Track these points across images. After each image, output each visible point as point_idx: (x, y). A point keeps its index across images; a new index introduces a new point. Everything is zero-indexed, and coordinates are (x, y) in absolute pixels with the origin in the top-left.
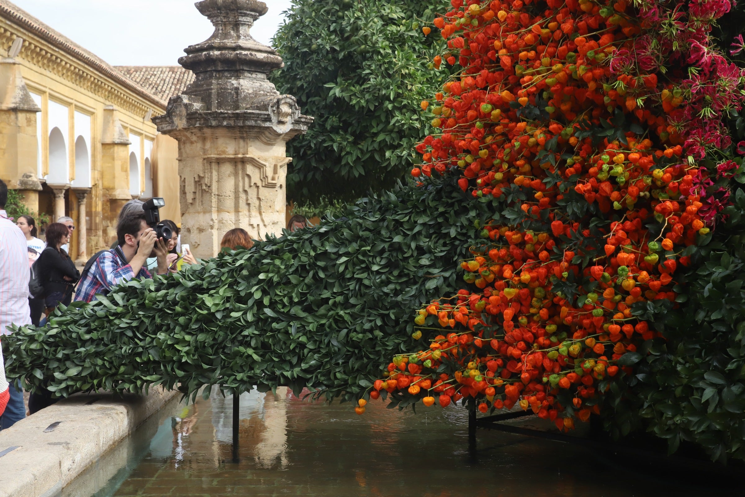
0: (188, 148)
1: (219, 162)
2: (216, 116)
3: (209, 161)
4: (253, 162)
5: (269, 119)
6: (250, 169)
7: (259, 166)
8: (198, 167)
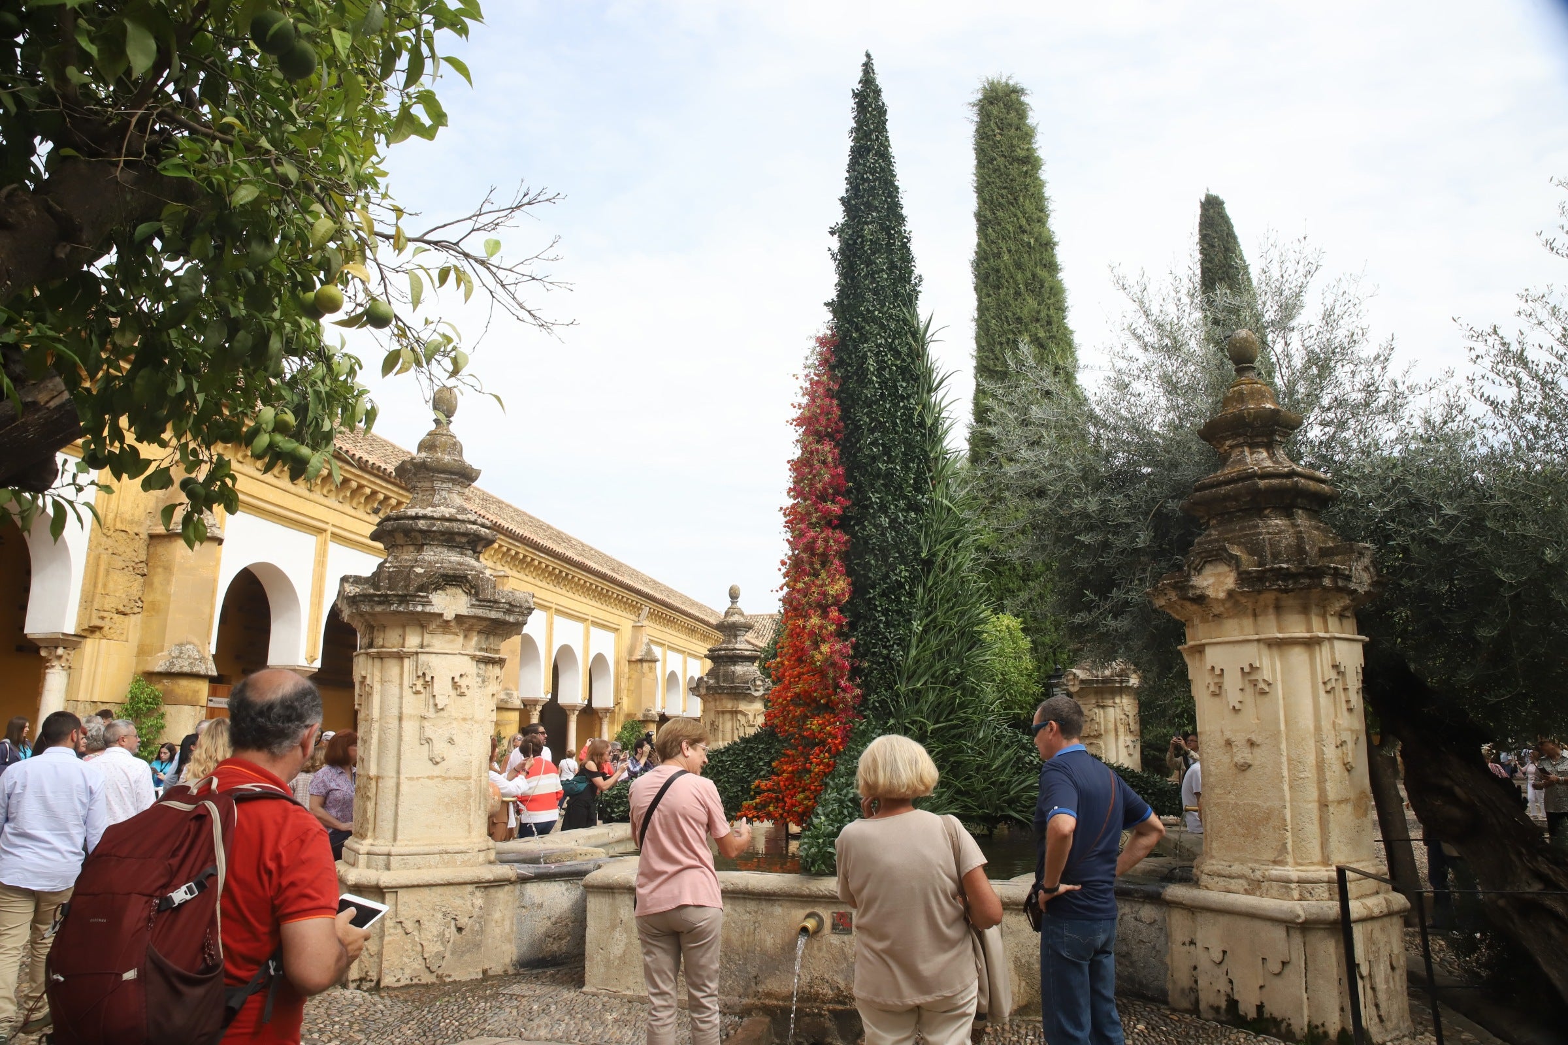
0: (708, 705)
1: (723, 712)
2: (721, 688)
3: (718, 712)
4: (741, 712)
5: (749, 689)
6: (740, 717)
7: (745, 715)
8: (712, 715)
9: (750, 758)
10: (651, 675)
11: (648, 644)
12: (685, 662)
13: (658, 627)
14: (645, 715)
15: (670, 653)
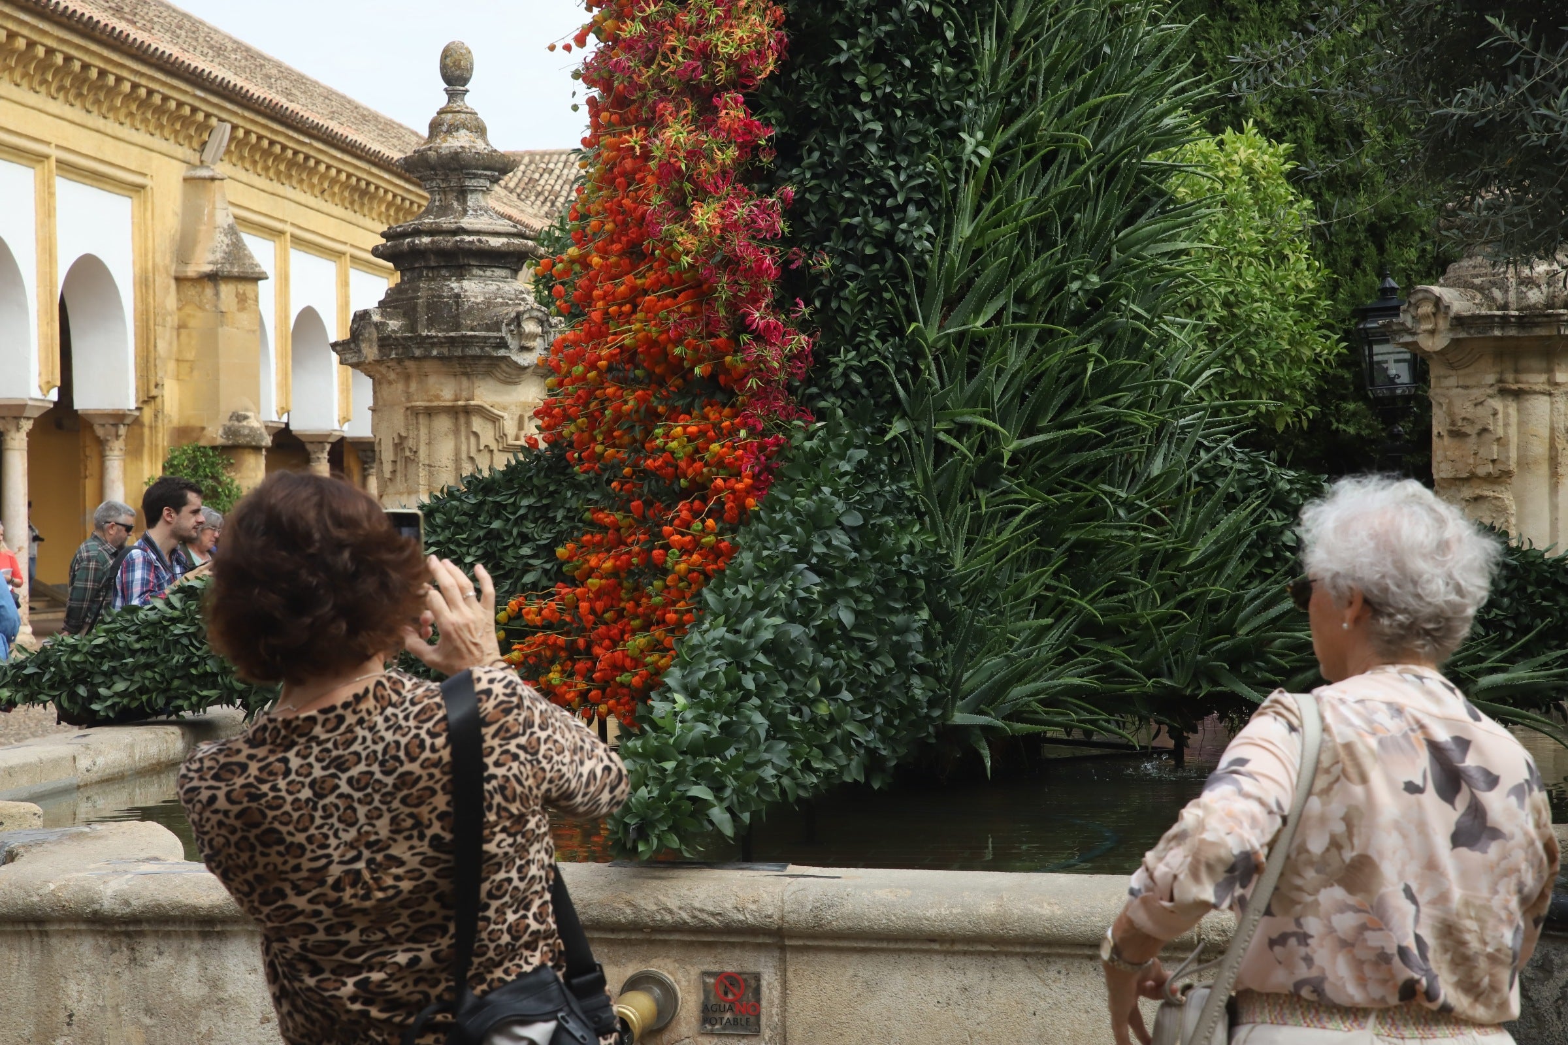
0: (386, 391)
1: (430, 412)
2: (422, 341)
3: (414, 412)
4: (481, 411)
5: (503, 344)
6: (477, 424)
7: (494, 419)
8: (398, 421)
9: (493, 535)
10: (244, 319)
11: (231, 231)
12: (344, 283)
13: (261, 182)
14: (229, 432)
15: (299, 260)
